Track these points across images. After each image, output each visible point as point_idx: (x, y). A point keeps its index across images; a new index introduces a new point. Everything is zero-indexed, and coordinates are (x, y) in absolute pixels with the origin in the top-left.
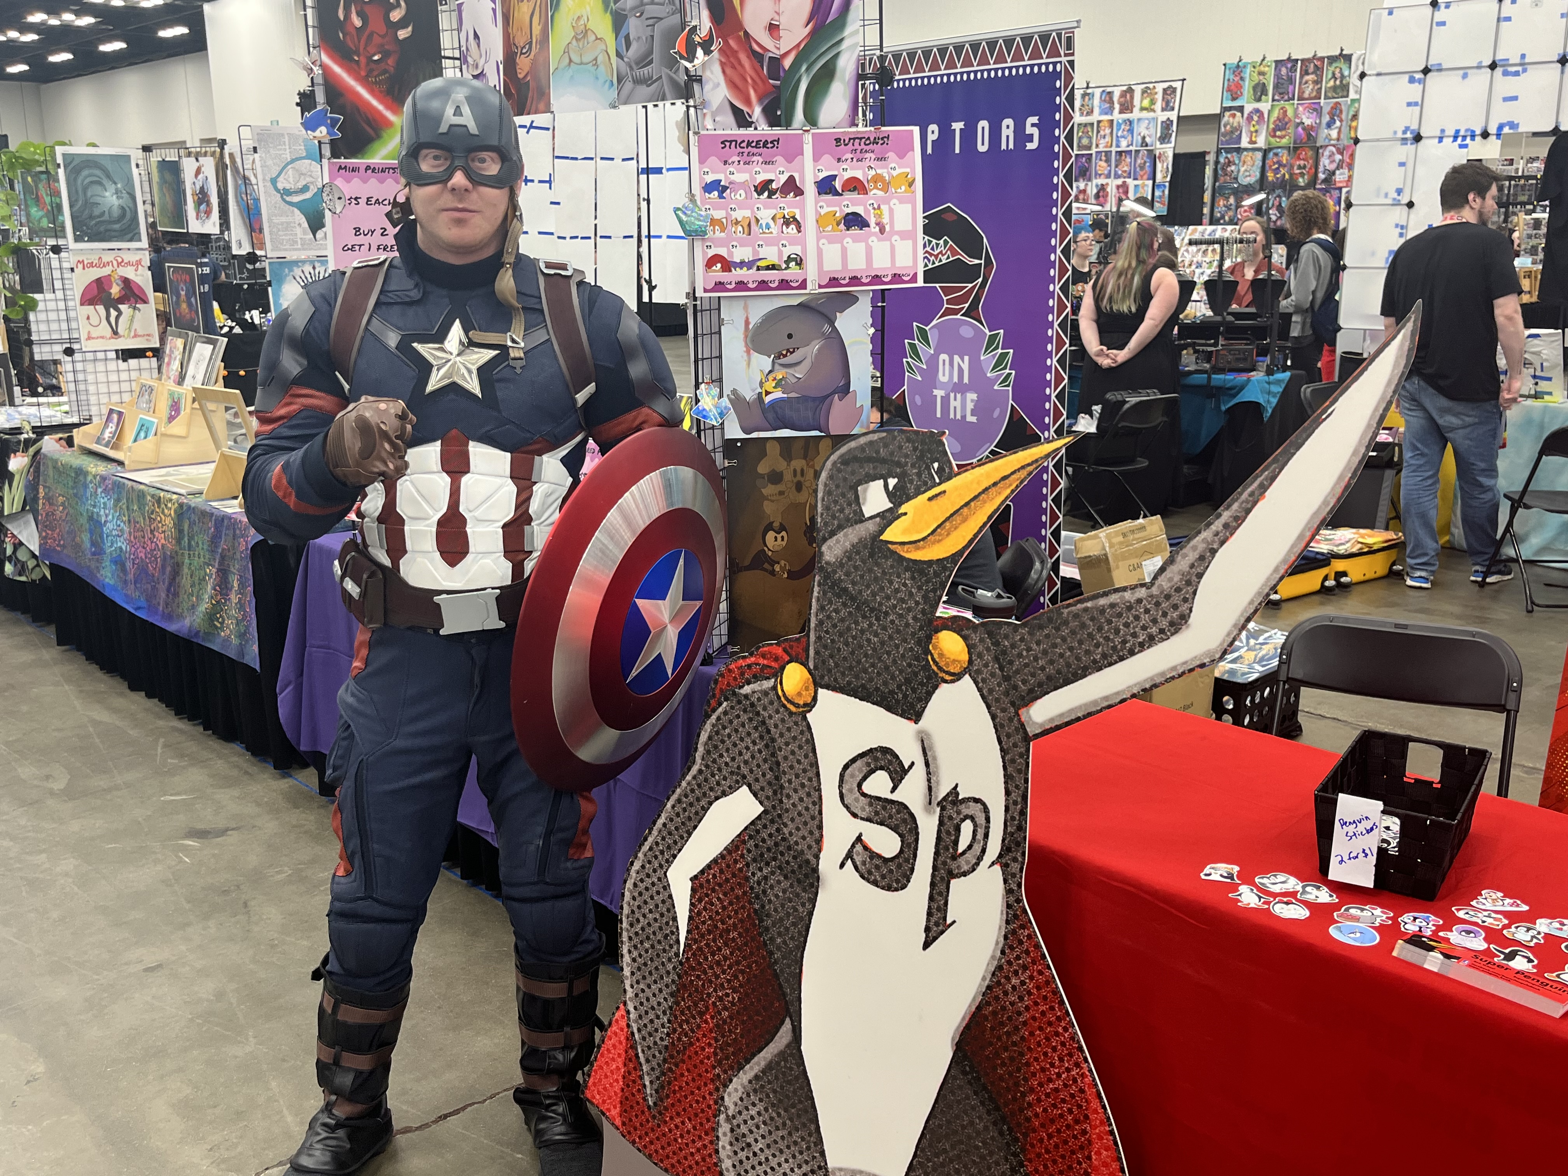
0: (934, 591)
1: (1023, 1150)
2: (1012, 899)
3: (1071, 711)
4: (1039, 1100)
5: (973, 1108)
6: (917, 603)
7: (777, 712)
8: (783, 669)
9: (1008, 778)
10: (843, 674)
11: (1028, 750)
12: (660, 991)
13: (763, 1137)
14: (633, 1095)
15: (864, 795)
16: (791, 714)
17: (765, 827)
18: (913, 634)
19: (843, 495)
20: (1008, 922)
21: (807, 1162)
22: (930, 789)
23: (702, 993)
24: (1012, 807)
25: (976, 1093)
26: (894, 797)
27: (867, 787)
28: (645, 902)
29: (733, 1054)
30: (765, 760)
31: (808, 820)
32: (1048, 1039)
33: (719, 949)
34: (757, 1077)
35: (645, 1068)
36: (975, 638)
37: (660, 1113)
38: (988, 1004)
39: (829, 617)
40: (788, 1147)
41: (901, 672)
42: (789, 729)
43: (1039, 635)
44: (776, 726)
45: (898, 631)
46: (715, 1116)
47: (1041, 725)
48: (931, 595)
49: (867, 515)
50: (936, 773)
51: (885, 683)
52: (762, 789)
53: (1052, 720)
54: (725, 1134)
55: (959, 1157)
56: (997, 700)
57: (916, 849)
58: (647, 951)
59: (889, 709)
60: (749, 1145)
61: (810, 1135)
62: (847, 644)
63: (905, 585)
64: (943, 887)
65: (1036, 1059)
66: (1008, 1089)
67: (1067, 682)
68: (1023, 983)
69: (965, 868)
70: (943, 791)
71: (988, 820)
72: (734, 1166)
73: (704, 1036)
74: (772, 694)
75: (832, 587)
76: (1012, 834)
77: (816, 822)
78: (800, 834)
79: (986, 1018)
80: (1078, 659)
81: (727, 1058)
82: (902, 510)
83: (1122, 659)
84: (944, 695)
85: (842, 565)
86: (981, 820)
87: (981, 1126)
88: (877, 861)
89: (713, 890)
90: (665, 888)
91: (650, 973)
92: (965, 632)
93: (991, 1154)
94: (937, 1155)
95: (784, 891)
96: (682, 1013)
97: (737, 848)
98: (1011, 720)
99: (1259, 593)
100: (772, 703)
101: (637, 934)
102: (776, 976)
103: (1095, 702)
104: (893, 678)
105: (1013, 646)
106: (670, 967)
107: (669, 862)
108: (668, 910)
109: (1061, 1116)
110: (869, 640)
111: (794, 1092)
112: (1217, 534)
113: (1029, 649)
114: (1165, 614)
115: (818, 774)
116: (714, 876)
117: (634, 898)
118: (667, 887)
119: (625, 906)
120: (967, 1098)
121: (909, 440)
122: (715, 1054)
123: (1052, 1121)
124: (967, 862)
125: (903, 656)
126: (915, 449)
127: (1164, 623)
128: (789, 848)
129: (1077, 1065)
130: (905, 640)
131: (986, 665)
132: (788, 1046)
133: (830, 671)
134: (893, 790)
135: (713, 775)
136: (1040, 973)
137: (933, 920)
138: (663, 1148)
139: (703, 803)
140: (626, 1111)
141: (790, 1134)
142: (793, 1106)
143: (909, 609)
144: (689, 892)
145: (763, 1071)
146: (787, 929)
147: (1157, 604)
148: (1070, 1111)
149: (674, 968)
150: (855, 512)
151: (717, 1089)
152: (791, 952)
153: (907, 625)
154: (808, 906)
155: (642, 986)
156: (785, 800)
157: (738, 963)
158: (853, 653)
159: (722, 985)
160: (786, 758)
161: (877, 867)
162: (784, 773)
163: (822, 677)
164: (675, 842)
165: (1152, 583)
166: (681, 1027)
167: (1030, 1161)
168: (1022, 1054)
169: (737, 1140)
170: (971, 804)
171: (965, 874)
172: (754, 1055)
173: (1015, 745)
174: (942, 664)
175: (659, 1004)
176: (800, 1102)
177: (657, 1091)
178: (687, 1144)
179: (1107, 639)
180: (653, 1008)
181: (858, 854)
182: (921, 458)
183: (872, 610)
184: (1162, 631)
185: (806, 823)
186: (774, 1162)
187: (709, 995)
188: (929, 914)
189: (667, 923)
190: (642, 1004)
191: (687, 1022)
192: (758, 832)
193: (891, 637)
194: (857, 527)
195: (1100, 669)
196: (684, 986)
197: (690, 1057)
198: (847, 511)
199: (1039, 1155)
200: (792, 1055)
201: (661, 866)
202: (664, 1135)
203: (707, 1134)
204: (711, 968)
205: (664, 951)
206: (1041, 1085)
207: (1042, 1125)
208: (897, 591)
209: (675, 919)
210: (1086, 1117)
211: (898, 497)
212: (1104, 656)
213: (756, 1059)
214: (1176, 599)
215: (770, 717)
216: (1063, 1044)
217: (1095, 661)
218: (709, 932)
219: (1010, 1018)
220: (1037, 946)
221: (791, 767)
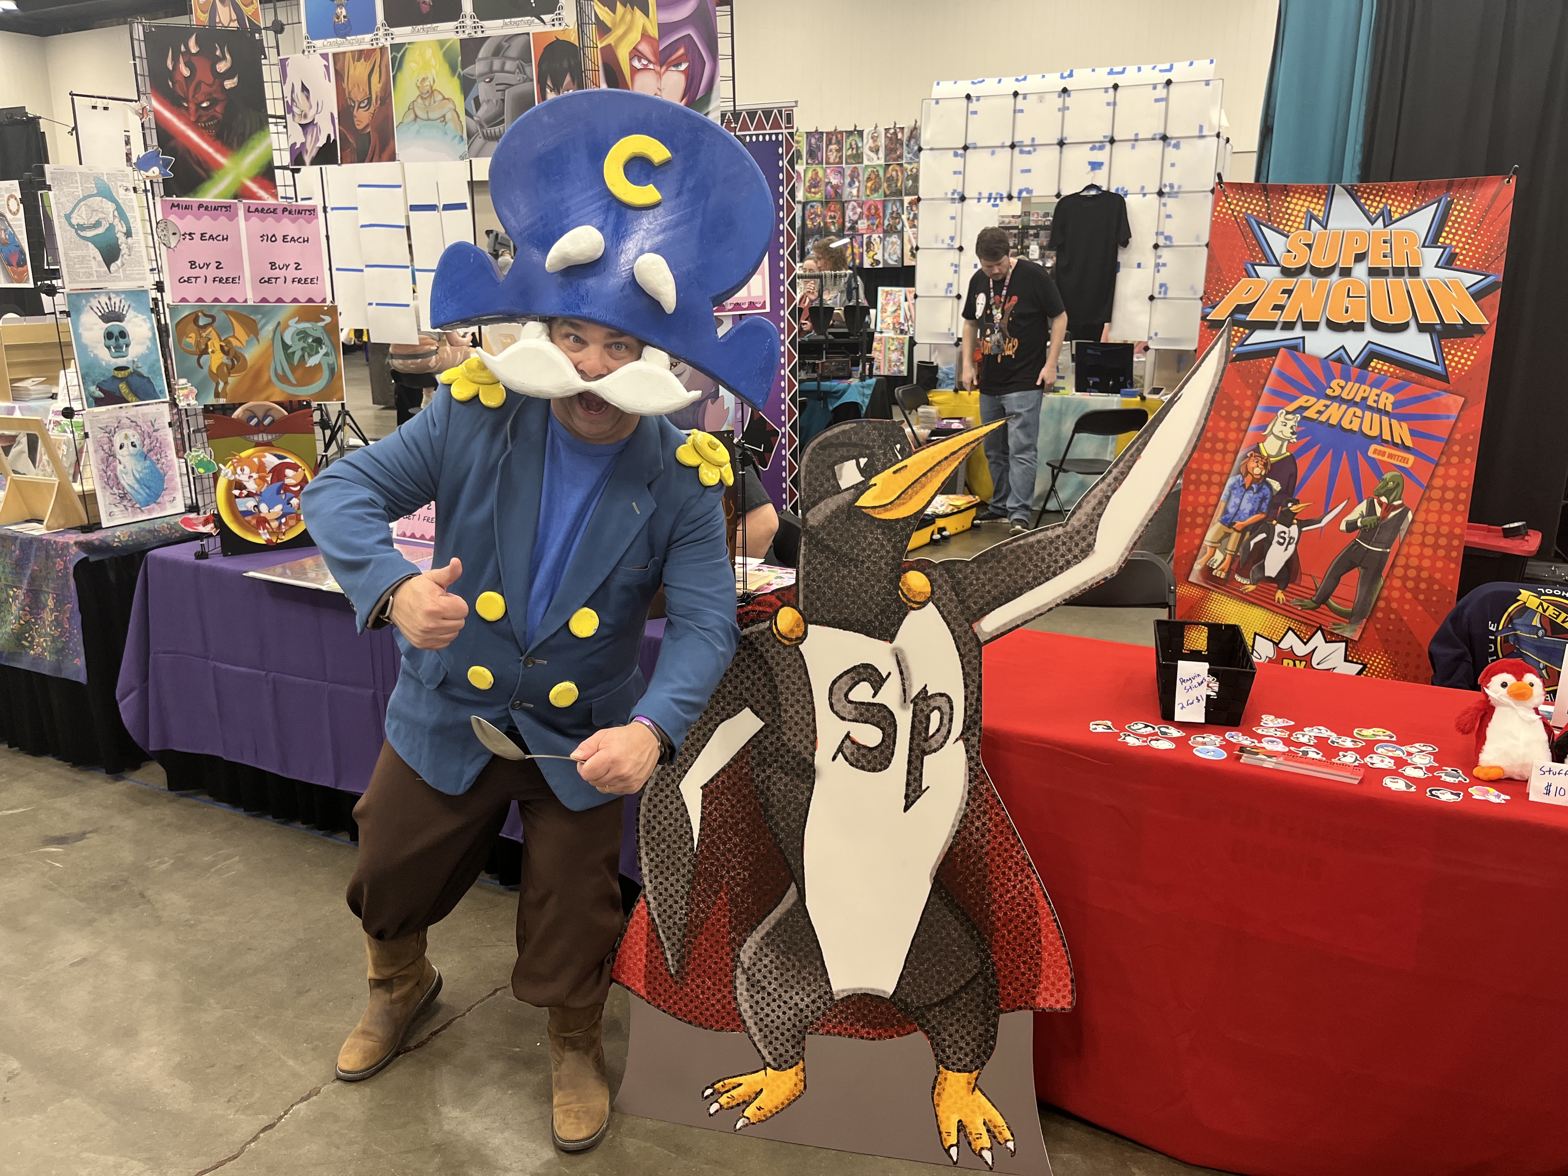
0: (901, 542)
1: (990, 946)
2: (973, 764)
3: (1012, 621)
4: (1000, 907)
5: (950, 923)
6: (888, 552)
7: (773, 646)
8: (777, 612)
9: (966, 675)
10: (829, 612)
11: (980, 653)
12: (678, 880)
13: (776, 979)
14: (656, 968)
15: (851, 702)
16: (785, 646)
17: (766, 737)
18: (886, 576)
19: (823, 473)
20: (970, 781)
21: (814, 991)
22: (904, 691)
23: (716, 876)
24: (970, 696)
25: (951, 912)
26: (875, 701)
27: (852, 696)
28: (660, 812)
29: (746, 919)
30: (764, 686)
31: (804, 727)
32: (1005, 862)
33: (730, 839)
34: (768, 934)
35: (666, 945)
36: (936, 574)
37: (682, 978)
38: (958, 844)
39: (815, 569)
40: (798, 983)
41: (877, 605)
42: (784, 659)
43: (985, 568)
44: (773, 658)
45: (873, 575)
46: (732, 971)
47: (990, 633)
48: (899, 545)
49: (843, 488)
50: (909, 679)
51: (864, 615)
52: (763, 708)
53: (998, 629)
54: (742, 984)
55: (940, 961)
56: (955, 619)
57: (895, 738)
58: (663, 851)
59: (868, 634)
60: (764, 988)
61: (817, 969)
62: (831, 588)
63: (877, 539)
64: (918, 763)
65: (997, 878)
66: (976, 904)
67: (1008, 600)
68: (984, 824)
69: (935, 746)
70: (914, 691)
71: (952, 708)
72: (751, 1007)
73: (720, 909)
74: (768, 633)
75: (816, 546)
76: (971, 716)
77: (811, 728)
78: (797, 739)
79: (956, 855)
80: (1016, 582)
81: (741, 923)
82: (872, 482)
83: (1048, 579)
84: (913, 620)
85: (823, 527)
86: (946, 708)
87: (956, 936)
88: (863, 751)
89: (723, 793)
90: (678, 798)
91: (668, 868)
92: (927, 571)
93: (965, 954)
94: (922, 964)
95: (786, 785)
96: (699, 895)
97: (742, 757)
98: (966, 632)
99: (1141, 525)
100: (768, 640)
101: (653, 839)
102: (781, 852)
103: (1030, 613)
104: (871, 610)
105: (965, 578)
106: (685, 860)
107: (681, 778)
108: (682, 815)
109: (1018, 916)
110: (849, 584)
111: (802, 939)
112: (1109, 485)
113: (978, 579)
114: (1077, 545)
115: (811, 691)
116: (723, 782)
117: (649, 811)
118: (680, 797)
119: (641, 818)
120: (945, 916)
121: (875, 428)
122: (730, 922)
123: (1011, 921)
124: (937, 742)
125: (878, 593)
126: (881, 435)
127: (1077, 551)
128: (788, 751)
129: (1028, 877)
130: (879, 581)
131: (945, 594)
132: (794, 904)
133: (817, 610)
134: (874, 696)
135: (718, 703)
136: (997, 814)
137: (911, 789)
138: (686, 1005)
139: (709, 726)
140: (650, 983)
141: (799, 972)
142: (801, 950)
143: (882, 557)
144: (700, 798)
145: (774, 928)
146: (789, 814)
147: (1071, 538)
148: (1024, 911)
149: (690, 861)
150: (833, 486)
151: (733, 950)
152: (793, 831)
153: (881, 569)
154: (807, 794)
155: (660, 880)
156: (783, 714)
157: (747, 847)
158: (836, 594)
159: (734, 867)
160: (782, 682)
161: (864, 756)
162: (782, 693)
163: (811, 616)
164: (686, 761)
165: (1067, 524)
166: (698, 906)
167: (995, 953)
168: (985, 876)
169: (753, 986)
170: (938, 698)
171: (935, 751)
172: (765, 917)
173: (970, 650)
174: (910, 596)
175: (677, 891)
176: (807, 946)
177: (678, 961)
178: (708, 999)
179: (1036, 566)
180: (671, 896)
181: (847, 748)
182: (886, 441)
183: (851, 560)
184: (1075, 557)
185: (802, 730)
186: (786, 997)
187: (722, 877)
188: (908, 785)
189: (681, 826)
190: (661, 894)
191: (703, 901)
192: (760, 742)
193: (867, 580)
194: (836, 497)
195: (1032, 588)
196: (700, 873)
197: (707, 929)
198: (826, 486)
199: (1002, 947)
200: (798, 911)
201: (673, 781)
202: (687, 995)
203: (725, 986)
204: (723, 855)
205: (680, 848)
206: (1001, 896)
207: (1004, 925)
208: (871, 544)
209: (688, 821)
210: (1036, 913)
211: (868, 472)
212: (1035, 578)
213: (767, 920)
214: (1084, 533)
215: (767, 651)
216: (1017, 863)
217: (1028, 583)
218: (720, 827)
219: (975, 852)
220: (994, 795)
221: (787, 688)
